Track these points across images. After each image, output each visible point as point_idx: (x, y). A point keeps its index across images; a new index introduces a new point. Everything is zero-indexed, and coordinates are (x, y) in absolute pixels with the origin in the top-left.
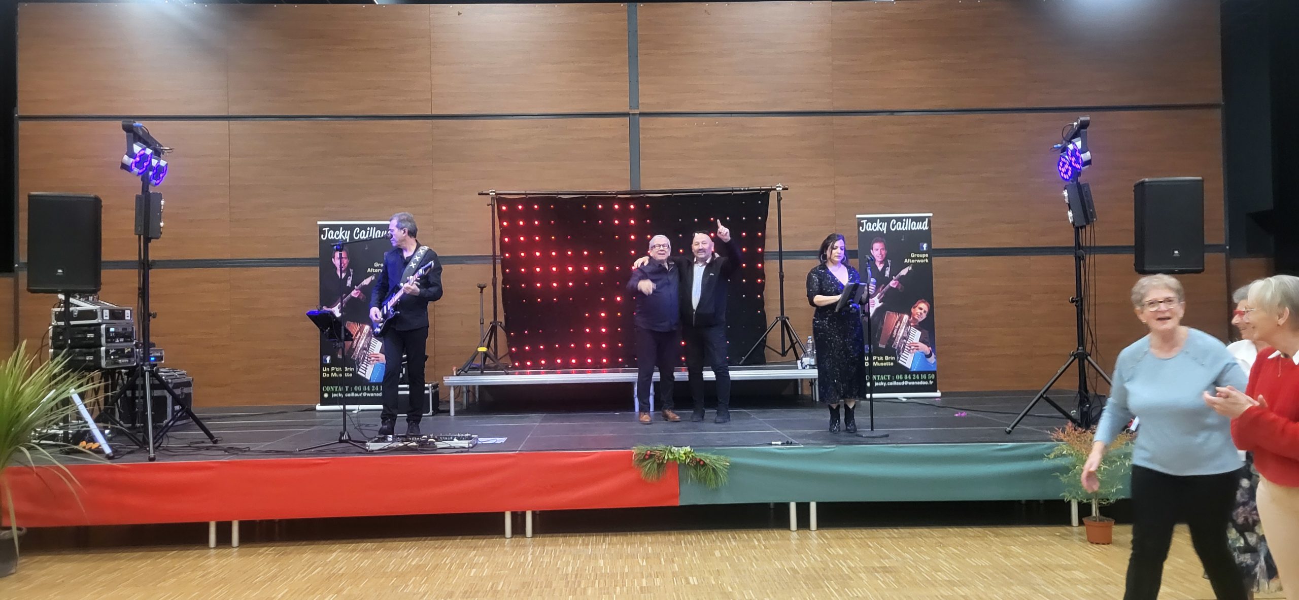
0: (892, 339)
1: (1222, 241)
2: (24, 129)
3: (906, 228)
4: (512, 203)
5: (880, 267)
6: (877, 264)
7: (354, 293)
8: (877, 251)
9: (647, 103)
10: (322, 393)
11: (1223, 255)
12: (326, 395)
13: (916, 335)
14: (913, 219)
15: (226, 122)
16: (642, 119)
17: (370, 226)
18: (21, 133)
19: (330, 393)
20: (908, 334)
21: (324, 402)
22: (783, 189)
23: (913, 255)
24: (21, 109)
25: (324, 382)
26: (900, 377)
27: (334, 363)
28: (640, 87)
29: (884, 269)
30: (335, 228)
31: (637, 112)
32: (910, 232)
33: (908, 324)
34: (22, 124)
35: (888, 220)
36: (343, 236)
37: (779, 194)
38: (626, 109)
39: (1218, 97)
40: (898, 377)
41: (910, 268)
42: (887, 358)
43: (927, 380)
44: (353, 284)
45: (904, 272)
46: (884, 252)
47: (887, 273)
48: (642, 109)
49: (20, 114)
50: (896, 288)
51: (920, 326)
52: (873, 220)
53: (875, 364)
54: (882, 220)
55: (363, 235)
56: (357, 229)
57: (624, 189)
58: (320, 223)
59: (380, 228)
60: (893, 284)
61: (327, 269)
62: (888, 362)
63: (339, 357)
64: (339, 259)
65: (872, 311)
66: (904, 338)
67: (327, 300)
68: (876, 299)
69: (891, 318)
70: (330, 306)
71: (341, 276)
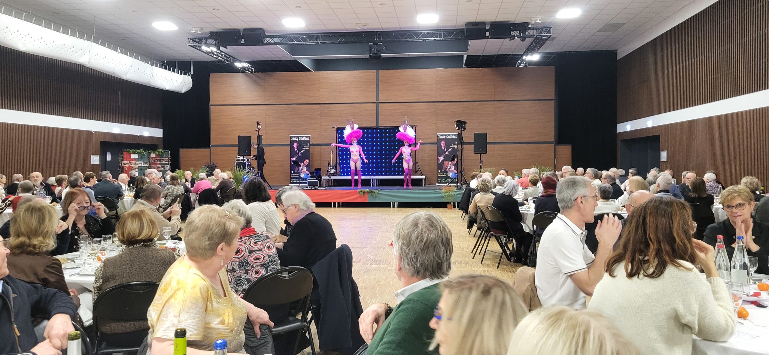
0: (446, 169)
1: (553, 140)
2: (212, 108)
5: (443, 148)
6: (442, 147)
7: (299, 154)
8: (443, 144)
9: (381, 99)
10: (291, 181)
11: (554, 145)
12: (292, 182)
13: (453, 168)
14: (453, 135)
15: (264, 106)
16: (380, 104)
17: (303, 136)
18: (211, 109)
19: (293, 181)
20: (451, 167)
22: (417, 126)
23: (453, 145)
24: (211, 103)
25: (291, 178)
26: (448, 179)
27: (294, 173)
28: (379, 94)
29: (444, 149)
30: (294, 137)
31: (378, 102)
32: (452, 138)
33: (451, 164)
34: (211, 107)
35: (446, 135)
36: (296, 139)
37: (415, 128)
38: (375, 101)
39: (553, 97)
40: (447, 179)
41: (452, 149)
42: (444, 174)
43: (456, 180)
44: (299, 152)
45: (450, 150)
46: (444, 144)
47: (445, 150)
48: (380, 101)
49: (211, 104)
50: (448, 154)
51: (454, 165)
52: (441, 135)
53: (441, 175)
54: (444, 135)
55: (301, 139)
56: (300, 137)
57: (374, 125)
58: (290, 135)
59: (306, 137)
60: (447, 153)
61: (292, 148)
62: (445, 175)
63: (296, 171)
64: (295, 145)
65: (441, 161)
66: (449, 168)
67: (292, 156)
68: (442, 157)
69: (446, 163)
70: (293, 158)
71: (296, 150)
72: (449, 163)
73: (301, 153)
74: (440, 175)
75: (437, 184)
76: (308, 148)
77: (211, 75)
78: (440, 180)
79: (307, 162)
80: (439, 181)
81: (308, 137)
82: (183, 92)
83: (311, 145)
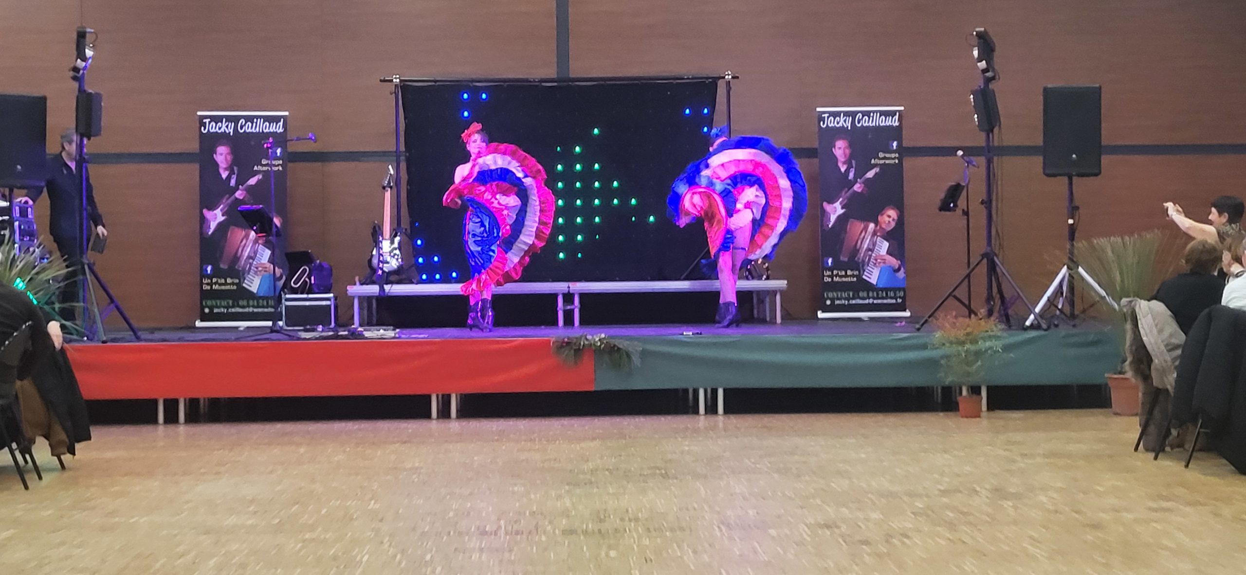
0: (856, 251)
3: (874, 124)
5: (843, 169)
6: (840, 165)
7: (240, 195)
8: (840, 149)
10: (202, 308)
12: (207, 310)
14: (882, 113)
17: (257, 117)
19: (211, 308)
20: (874, 244)
21: (204, 318)
22: (733, 78)
23: (881, 155)
25: (205, 295)
27: (216, 273)
30: (217, 119)
32: (878, 129)
33: (874, 233)
35: (853, 114)
36: (225, 128)
37: (728, 85)
40: (861, 294)
41: (878, 170)
42: (849, 272)
43: (895, 298)
45: (870, 174)
46: (848, 151)
47: (851, 176)
50: (862, 193)
51: (888, 236)
52: (835, 115)
53: (836, 279)
54: (847, 114)
55: (249, 128)
56: (242, 121)
58: (199, 113)
59: (268, 119)
60: (857, 188)
61: (209, 167)
62: (850, 277)
63: (223, 266)
64: (222, 155)
65: (833, 218)
66: (869, 249)
67: (209, 202)
68: (838, 205)
69: (855, 226)
70: (212, 208)
71: (224, 175)
72: (866, 228)
73: (250, 190)
74: (832, 276)
75: (820, 315)
76: (276, 165)
78: (833, 300)
80: (828, 302)
81: (275, 119)
83: (292, 158)
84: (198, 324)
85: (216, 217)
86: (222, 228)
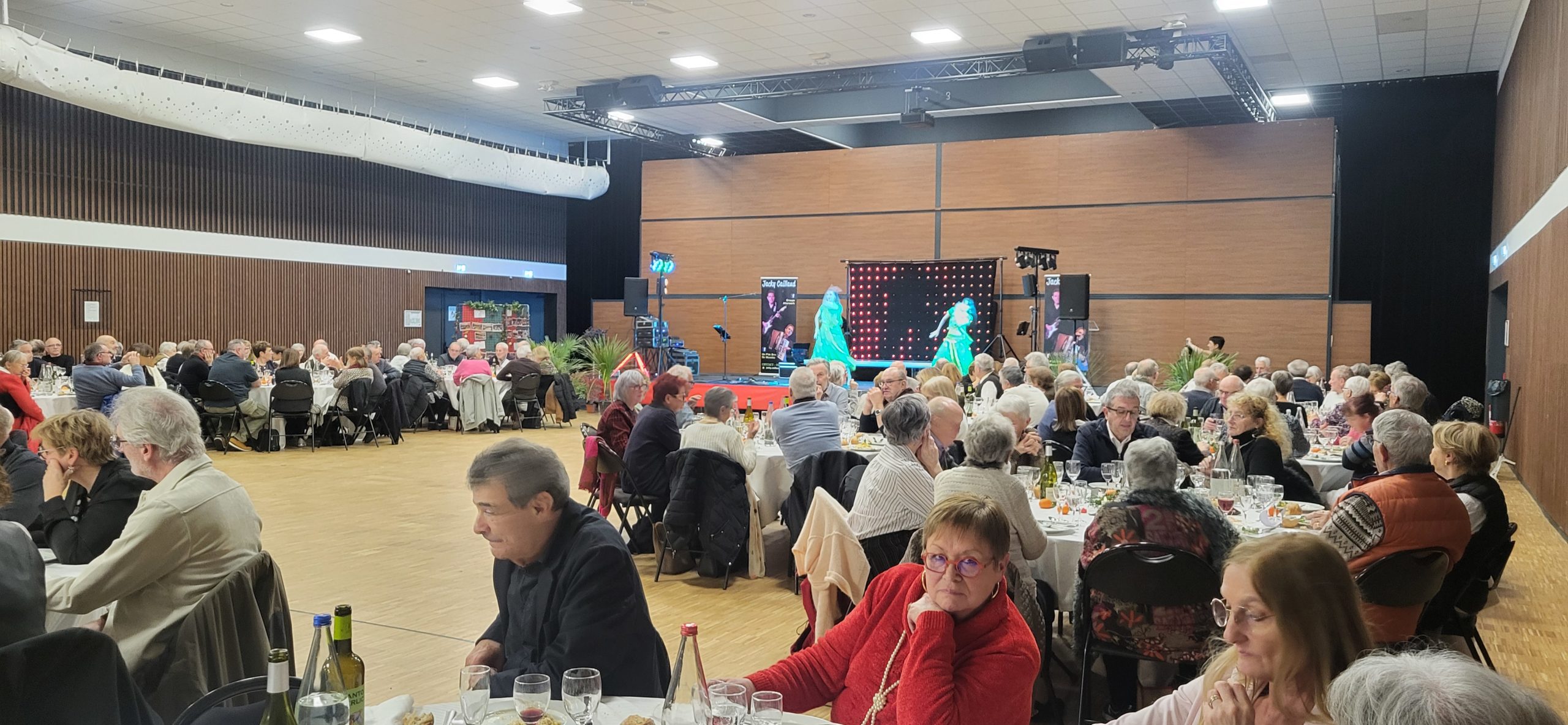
0: (1062, 351)
1: (1326, 292)
2: (644, 226)
4: (858, 266)
5: (1057, 307)
6: (1056, 305)
7: (777, 315)
8: (1056, 297)
9: (946, 203)
11: (1326, 302)
12: (762, 368)
13: (1077, 348)
15: (730, 220)
16: (942, 213)
17: (786, 280)
18: (643, 228)
19: (765, 367)
20: (1072, 348)
21: (763, 371)
24: (643, 217)
25: (763, 361)
27: (768, 351)
28: (942, 193)
30: (769, 281)
31: (940, 209)
33: (1072, 342)
34: (643, 224)
37: (1002, 262)
38: (934, 208)
39: (1331, 190)
44: (777, 310)
48: (943, 207)
49: (643, 219)
55: (781, 285)
56: (779, 281)
57: (930, 257)
58: (762, 278)
59: (790, 281)
61: (765, 302)
63: (770, 348)
64: (770, 297)
65: (1051, 333)
66: (1069, 350)
67: (764, 319)
68: (1053, 326)
70: (766, 321)
71: (771, 306)
72: (1067, 339)
73: (781, 313)
76: (791, 302)
77: (644, 163)
79: (790, 329)
81: (793, 281)
82: (589, 198)
83: (799, 297)
84: (760, 374)
85: (768, 325)
86: (770, 330)
